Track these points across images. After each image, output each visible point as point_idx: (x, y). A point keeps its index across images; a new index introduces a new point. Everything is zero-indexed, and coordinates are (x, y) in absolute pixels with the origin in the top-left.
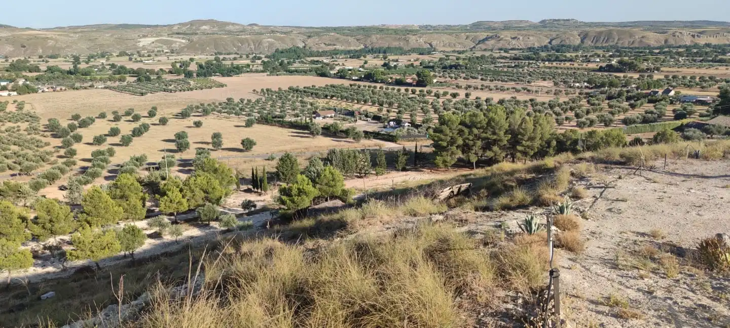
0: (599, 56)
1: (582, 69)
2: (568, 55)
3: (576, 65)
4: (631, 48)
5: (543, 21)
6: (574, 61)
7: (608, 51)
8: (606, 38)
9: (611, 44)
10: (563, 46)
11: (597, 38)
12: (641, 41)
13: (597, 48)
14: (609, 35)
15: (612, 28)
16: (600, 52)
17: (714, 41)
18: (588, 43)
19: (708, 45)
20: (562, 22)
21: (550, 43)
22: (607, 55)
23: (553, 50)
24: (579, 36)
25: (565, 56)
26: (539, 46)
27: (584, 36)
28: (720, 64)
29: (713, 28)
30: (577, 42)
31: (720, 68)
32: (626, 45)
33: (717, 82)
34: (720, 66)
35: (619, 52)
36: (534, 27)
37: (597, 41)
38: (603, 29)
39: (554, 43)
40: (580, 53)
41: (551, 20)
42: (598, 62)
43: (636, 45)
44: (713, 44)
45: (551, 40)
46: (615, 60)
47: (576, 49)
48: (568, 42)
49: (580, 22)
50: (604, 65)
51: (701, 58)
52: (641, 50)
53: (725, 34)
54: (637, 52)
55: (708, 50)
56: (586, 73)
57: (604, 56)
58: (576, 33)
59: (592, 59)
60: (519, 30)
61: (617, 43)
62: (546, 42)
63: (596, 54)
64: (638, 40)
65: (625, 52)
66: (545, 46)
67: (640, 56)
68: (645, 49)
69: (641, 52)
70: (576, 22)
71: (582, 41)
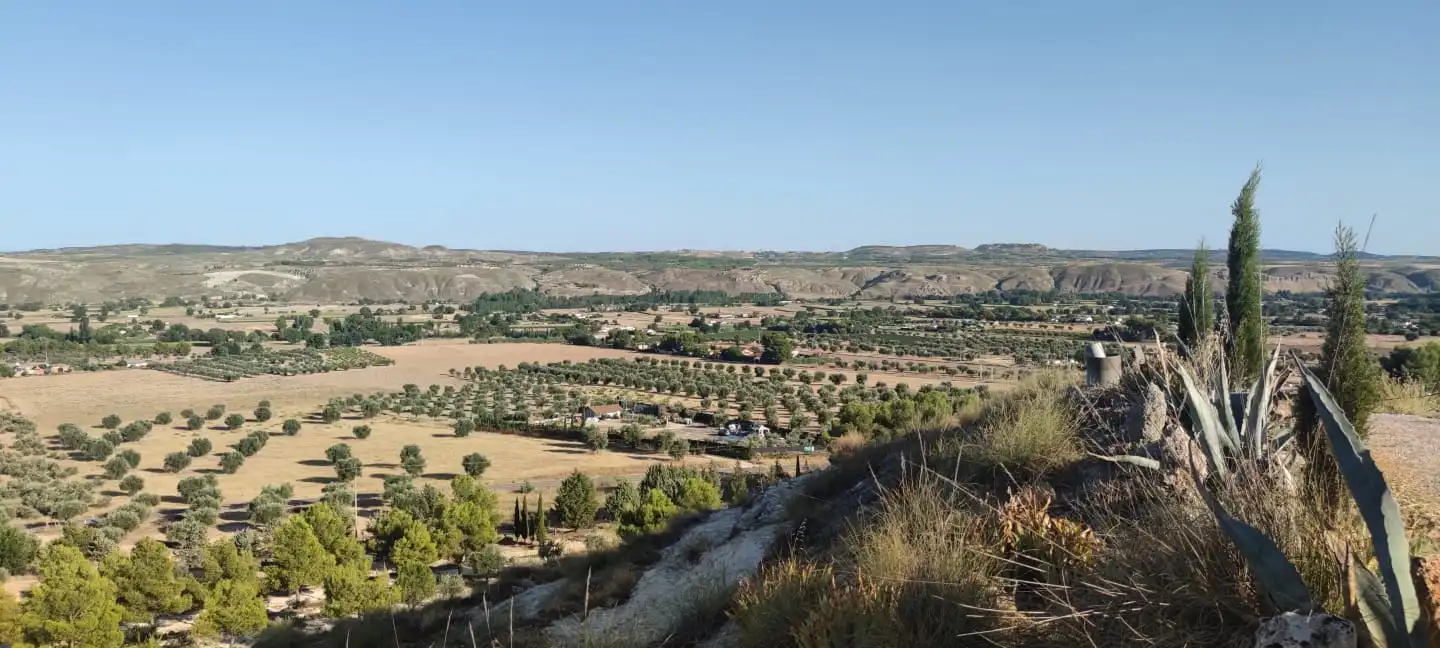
0: (1090, 312)
1: (1062, 334)
2: (1034, 309)
3: (1051, 328)
4: (1146, 298)
5: (982, 248)
6: (1045, 321)
7: (1106, 303)
8: (1100, 279)
9: (1111, 290)
10: (1023, 292)
11: (1083, 279)
12: (1163, 287)
13: (1085, 297)
14: (1105, 275)
15: (1107, 261)
16: (1091, 304)
17: (1293, 287)
18: (1068, 287)
19: (1284, 294)
20: (1017, 250)
21: (998, 286)
22: (1105, 310)
23: (1006, 300)
24: (1051, 273)
25: (1028, 311)
26: (977, 292)
27: (1060, 276)
28: (1307, 327)
29: (1289, 264)
30: (1048, 285)
31: (1308, 334)
32: (1137, 293)
33: (1304, 358)
34: (1309, 331)
35: (1126, 304)
36: (966, 257)
37: (1082, 287)
38: (1092, 263)
39: (1006, 286)
40: (1055, 306)
41: (996, 245)
42: (1089, 322)
43: (1154, 293)
44: (1293, 292)
45: (1000, 283)
46: (1120, 320)
47: (1047, 298)
48: (1030, 287)
49: (1050, 250)
50: (1102, 327)
51: (1273, 318)
52: (1164, 302)
53: (1312, 274)
54: (1158, 306)
55: (1284, 302)
56: (1071, 342)
57: (1098, 312)
58: (1044, 270)
59: (1079, 317)
60: (939, 263)
61: (1120, 289)
62: (991, 285)
63: (1084, 308)
64: (1159, 283)
65: (1136, 304)
66: (991, 293)
67: (1165, 313)
68: (1171, 299)
69: (1165, 306)
70: (1044, 249)
71: (1057, 284)
